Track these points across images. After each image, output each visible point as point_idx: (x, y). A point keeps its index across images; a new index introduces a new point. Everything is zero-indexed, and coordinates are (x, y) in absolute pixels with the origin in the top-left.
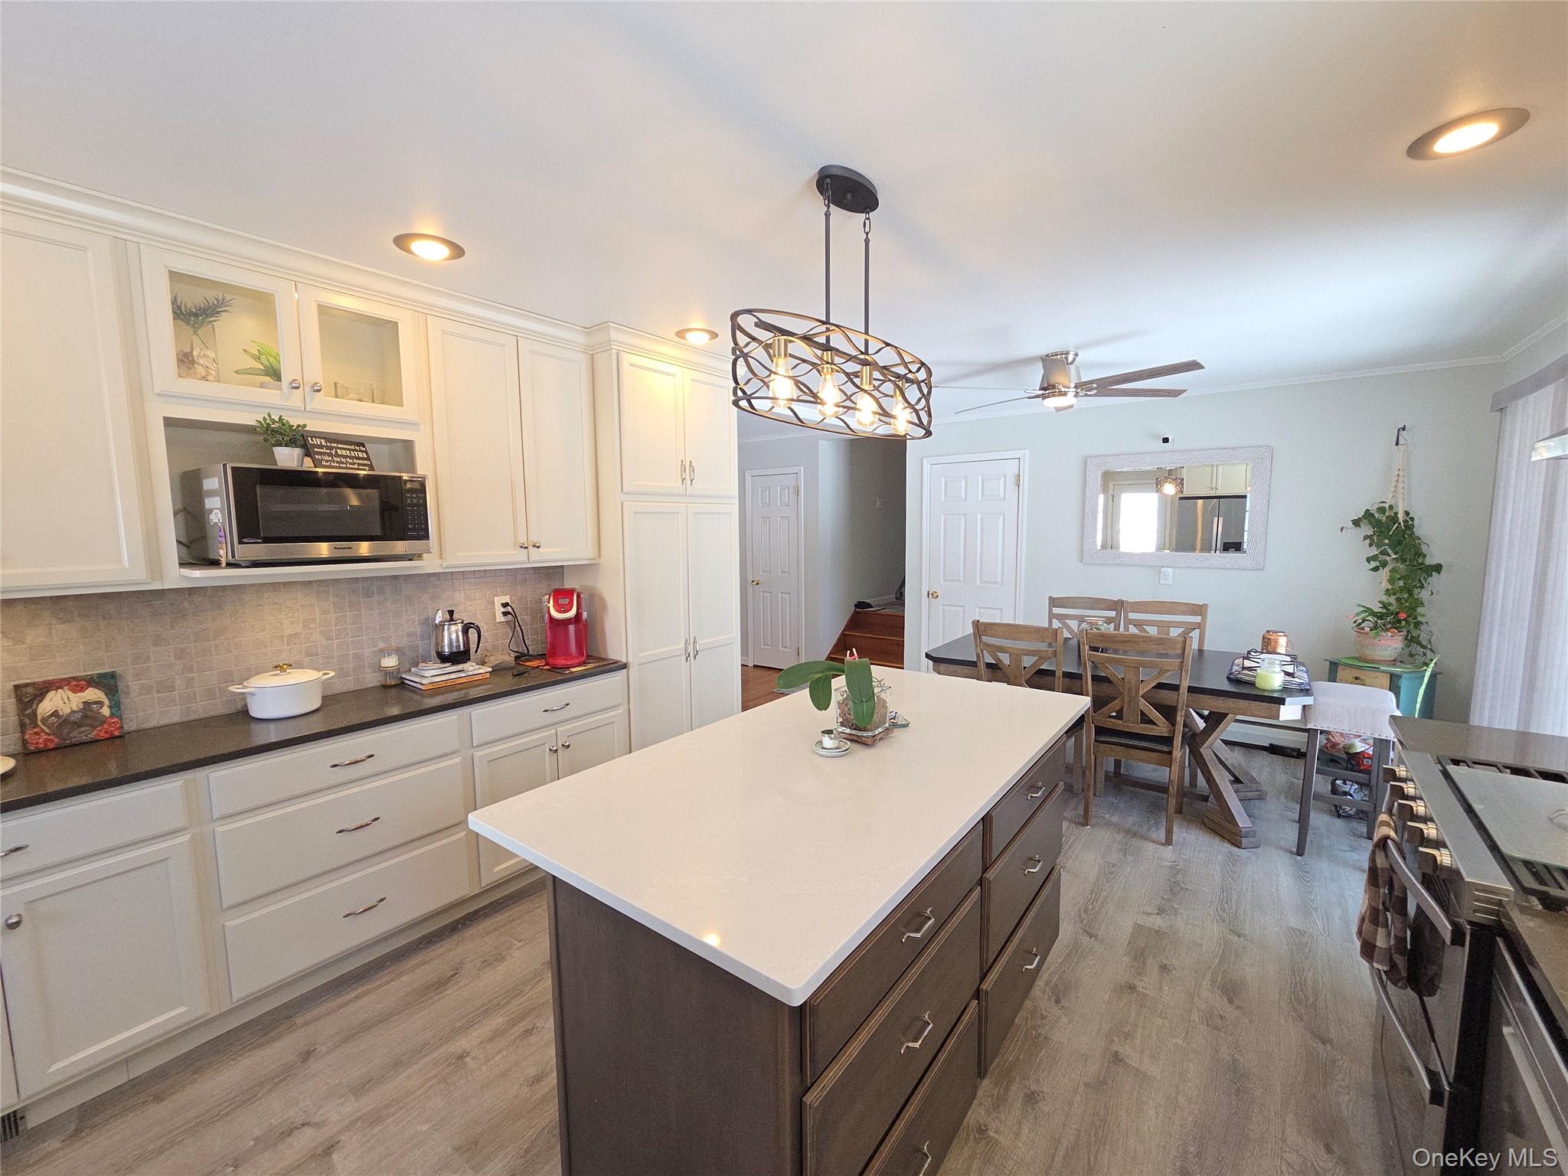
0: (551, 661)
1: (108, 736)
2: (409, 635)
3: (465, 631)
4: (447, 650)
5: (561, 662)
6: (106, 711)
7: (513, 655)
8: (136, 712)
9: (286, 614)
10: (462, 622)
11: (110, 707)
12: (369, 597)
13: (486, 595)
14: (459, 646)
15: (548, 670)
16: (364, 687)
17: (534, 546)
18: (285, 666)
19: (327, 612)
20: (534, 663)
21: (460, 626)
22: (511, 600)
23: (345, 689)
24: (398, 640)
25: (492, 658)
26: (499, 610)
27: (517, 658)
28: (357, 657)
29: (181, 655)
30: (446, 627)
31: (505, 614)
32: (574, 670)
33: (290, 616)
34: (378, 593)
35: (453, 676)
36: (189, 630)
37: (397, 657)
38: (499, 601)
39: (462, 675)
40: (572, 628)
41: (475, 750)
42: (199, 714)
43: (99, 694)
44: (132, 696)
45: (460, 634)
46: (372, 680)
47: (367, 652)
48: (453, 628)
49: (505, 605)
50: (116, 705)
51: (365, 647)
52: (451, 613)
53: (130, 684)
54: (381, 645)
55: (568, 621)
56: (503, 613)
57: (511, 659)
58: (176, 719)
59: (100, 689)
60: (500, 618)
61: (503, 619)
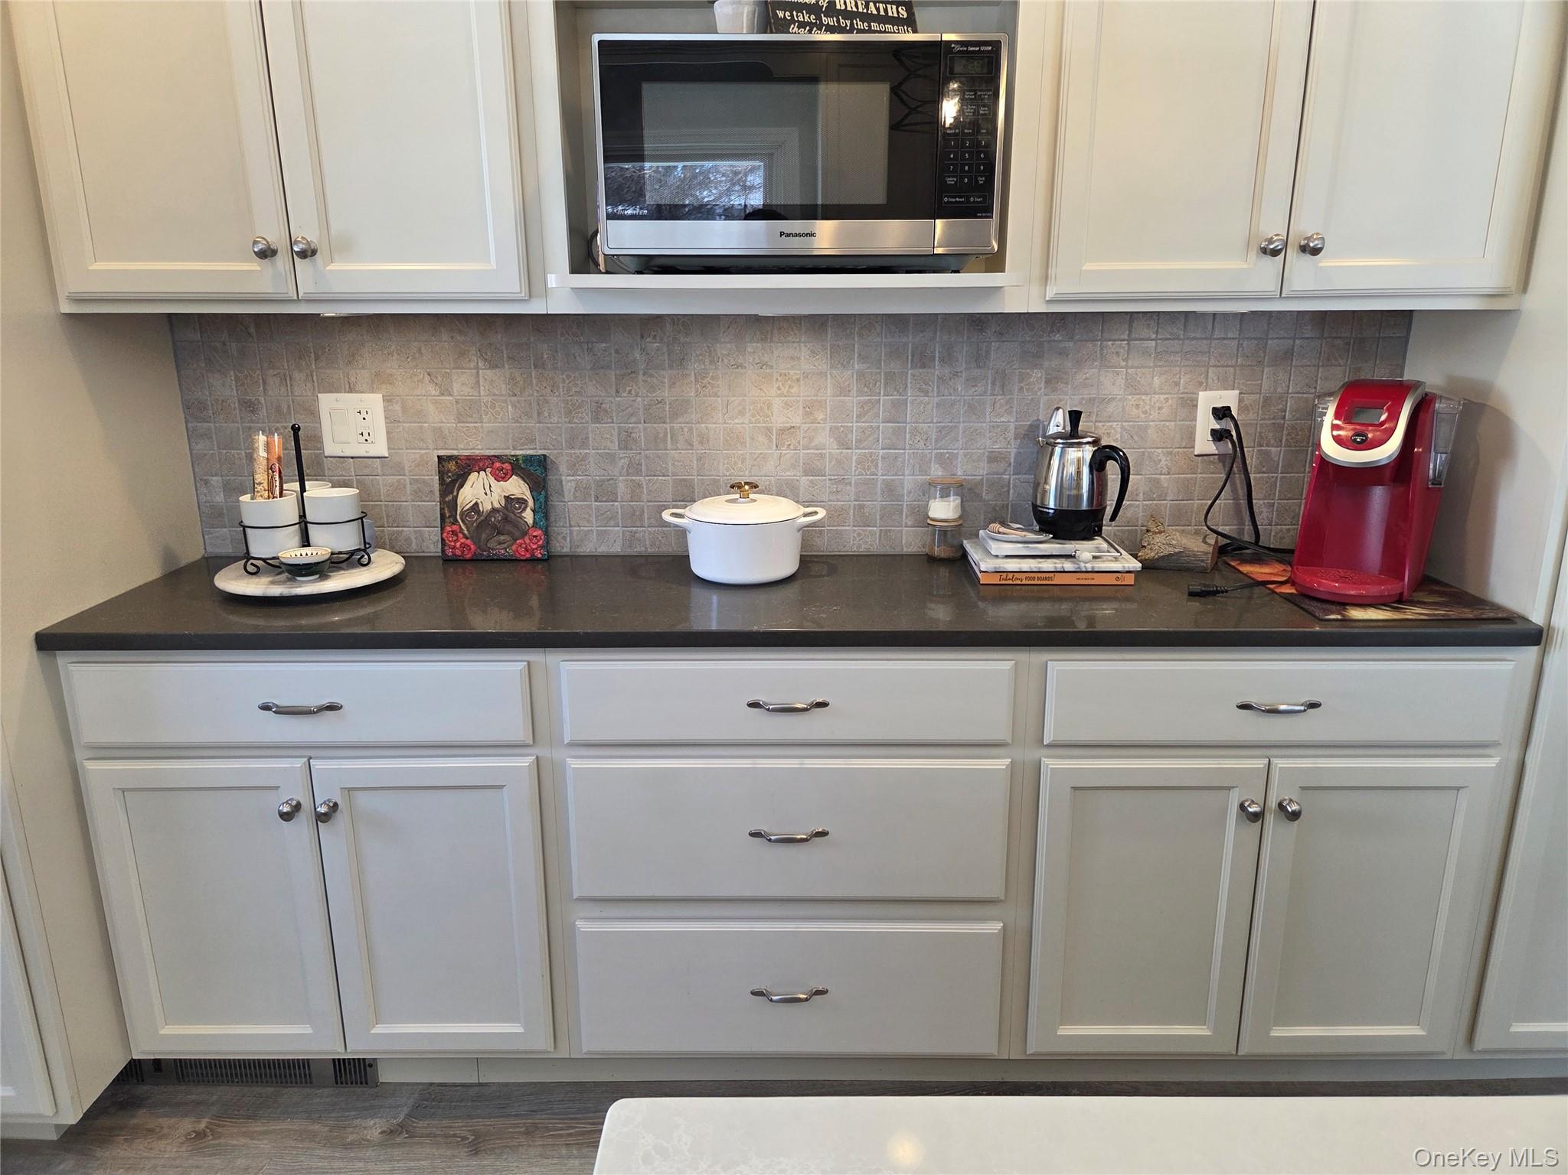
0: (1305, 576)
1: (528, 556)
2: (993, 458)
3: (1098, 465)
4: (1052, 505)
5: (1328, 584)
6: (528, 516)
7: (1212, 539)
8: (570, 526)
9: (779, 388)
10: (1095, 443)
11: (534, 511)
12: (924, 366)
13: (1177, 384)
14: (1079, 497)
15: (1287, 598)
16: (897, 551)
17: (1304, 249)
18: (747, 487)
19: (843, 391)
20: (1260, 571)
21: (1088, 452)
22: (1240, 401)
23: (863, 549)
24: (968, 468)
25: (1159, 539)
26: (1206, 423)
27: (1222, 551)
28: (890, 490)
29: (627, 440)
30: (1058, 450)
31: (1218, 436)
32: (1357, 614)
33: (785, 390)
34: (942, 360)
35: (1048, 565)
36: (639, 399)
37: (959, 501)
38: (1208, 400)
39: (1068, 566)
40: (1379, 497)
41: (1046, 751)
42: (646, 548)
43: (525, 490)
44: (566, 500)
45: (1086, 471)
46: (909, 540)
47: (909, 481)
48: (1073, 454)
49: (1222, 413)
50: (543, 510)
51: (907, 472)
52: (1075, 417)
53: (563, 478)
54: (937, 472)
55: (1369, 474)
56: (1214, 432)
57: (1204, 548)
58: (617, 548)
59: (525, 481)
60: (1204, 444)
61: (1211, 448)
